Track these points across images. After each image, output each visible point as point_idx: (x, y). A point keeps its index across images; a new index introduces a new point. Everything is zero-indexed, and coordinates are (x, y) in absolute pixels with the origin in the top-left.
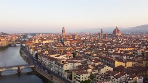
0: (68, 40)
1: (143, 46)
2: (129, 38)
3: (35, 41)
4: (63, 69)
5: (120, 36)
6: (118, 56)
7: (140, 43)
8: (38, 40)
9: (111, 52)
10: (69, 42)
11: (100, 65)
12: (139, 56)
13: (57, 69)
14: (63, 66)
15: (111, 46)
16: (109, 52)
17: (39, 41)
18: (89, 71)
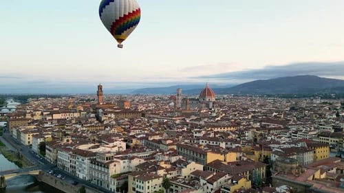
0: (111, 112)
1: (255, 122)
2: (230, 107)
3: (32, 116)
4: (108, 173)
5: (214, 103)
6: (211, 142)
7: (250, 116)
8: (40, 112)
9: (198, 135)
10: (113, 116)
11: (180, 162)
12: (249, 142)
13: (96, 174)
14: (108, 168)
15: (197, 123)
16: (195, 135)
17: (42, 114)
18: (161, 172)
